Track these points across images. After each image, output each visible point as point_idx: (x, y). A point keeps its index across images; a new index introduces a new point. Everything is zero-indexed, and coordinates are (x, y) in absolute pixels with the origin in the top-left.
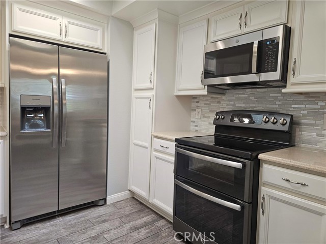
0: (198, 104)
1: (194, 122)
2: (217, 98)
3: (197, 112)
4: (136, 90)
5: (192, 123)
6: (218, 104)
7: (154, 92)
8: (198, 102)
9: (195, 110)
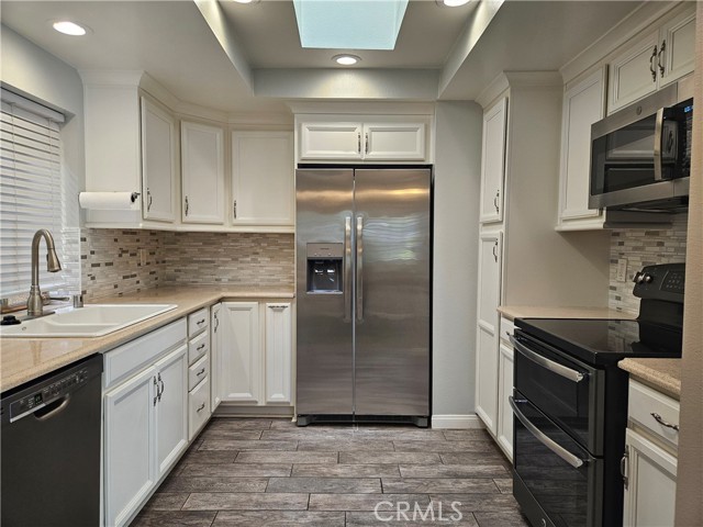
0: (622, 248)
1: (614, 288)
2: (657, 234)
3: (619, 267)
4: (485, 224)
5: (611, 292)
6: (657, 249)
7: (501, 229)
8: (621, 244)
9: (617, 262)
